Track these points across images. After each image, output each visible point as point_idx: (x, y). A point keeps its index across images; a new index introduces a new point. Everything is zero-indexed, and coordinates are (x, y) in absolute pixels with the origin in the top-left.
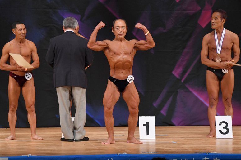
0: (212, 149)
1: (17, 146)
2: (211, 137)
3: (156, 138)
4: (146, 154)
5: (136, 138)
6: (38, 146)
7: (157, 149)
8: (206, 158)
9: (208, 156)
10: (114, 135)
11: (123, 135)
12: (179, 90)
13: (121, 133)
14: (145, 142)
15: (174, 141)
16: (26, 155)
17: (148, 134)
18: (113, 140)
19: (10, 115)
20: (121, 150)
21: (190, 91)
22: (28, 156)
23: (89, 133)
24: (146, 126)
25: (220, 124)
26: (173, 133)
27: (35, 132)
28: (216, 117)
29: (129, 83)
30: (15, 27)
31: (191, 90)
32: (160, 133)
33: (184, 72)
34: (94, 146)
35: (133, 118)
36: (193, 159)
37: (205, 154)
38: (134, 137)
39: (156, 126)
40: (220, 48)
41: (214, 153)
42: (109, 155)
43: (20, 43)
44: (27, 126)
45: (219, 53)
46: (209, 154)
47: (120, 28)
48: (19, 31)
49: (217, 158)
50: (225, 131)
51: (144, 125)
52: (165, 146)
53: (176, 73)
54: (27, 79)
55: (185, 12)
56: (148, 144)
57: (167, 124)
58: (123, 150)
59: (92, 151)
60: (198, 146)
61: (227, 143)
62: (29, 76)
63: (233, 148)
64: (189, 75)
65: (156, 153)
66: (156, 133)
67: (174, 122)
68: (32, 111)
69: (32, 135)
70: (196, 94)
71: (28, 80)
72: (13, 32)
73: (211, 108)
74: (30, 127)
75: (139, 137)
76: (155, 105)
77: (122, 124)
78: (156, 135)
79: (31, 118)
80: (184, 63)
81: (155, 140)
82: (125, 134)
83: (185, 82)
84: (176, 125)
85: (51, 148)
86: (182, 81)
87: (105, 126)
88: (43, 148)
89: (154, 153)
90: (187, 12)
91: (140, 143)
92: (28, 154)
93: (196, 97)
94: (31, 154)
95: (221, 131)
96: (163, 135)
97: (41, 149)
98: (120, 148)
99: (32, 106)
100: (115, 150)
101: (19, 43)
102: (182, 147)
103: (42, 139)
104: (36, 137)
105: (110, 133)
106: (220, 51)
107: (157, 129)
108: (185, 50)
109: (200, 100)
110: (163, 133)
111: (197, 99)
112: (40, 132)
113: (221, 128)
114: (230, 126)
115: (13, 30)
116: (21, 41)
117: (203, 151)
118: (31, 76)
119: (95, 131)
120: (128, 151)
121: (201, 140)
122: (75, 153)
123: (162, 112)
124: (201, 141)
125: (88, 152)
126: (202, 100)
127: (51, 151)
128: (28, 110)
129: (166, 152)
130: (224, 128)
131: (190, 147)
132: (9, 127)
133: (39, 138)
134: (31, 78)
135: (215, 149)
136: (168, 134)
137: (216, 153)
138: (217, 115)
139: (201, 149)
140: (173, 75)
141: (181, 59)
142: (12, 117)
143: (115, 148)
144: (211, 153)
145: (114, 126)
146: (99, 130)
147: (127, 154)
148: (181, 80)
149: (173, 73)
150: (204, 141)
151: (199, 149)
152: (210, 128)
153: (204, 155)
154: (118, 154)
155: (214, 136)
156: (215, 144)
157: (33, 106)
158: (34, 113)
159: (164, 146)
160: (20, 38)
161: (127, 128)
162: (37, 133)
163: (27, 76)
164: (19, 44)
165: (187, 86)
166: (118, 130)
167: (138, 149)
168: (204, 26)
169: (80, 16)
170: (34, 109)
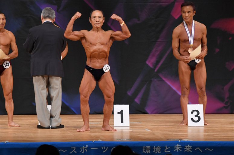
0: (184, 137)
2: (183, 124)
3: (130, 125)
4: (120, 141)
5: (110, 125)
6: (15, 133)
7: (131, 137)
8: (178, 145)
9: (180, 143)
10: (89, 122)
11: (98, 122)
12: (152, 79)
13: (96, 121)
14: (119, 130)
15: (147, 128)
16: (3, 142)
17: (122, 121)
18: (89, 127)
20: (96, 137)
21: (163, 80)
22: (5, 142)
23: (65, 120)
24: (120, 114)
25: (192, 113)
26: (146, 121)
27: (12, 120)
28: (188, 105)
29: (105, 72)
31: (164, 79)
32: (134, 121)
33: (158, 62)
34: (69, 133)
35: (108, 106)
36: (166, 146)
37: (177, 141)
38: (108, 124)
39: (130, 114)
40: (192, 39)
41: (186, 140)
42: (84, 142)
44: (5, 113)
45: (192, 44)
46: (181, 142)
47: (97, 18)
49: (188, 145)
50: (196, 119)
51: (118, 113)
53: (150, 62)
54: (5, 67)
55: (158, 4)
56: (122, 131)
57: (141, 112)
58: (98, 137)
59: (68, 138)
60: (171, 133)
61: (199, 131)
62: (8, 64)
63: (205, 135)
64: (162, 64)
65: (130, 140)
66: (130, 121)
67: (147, 110)
68: (10, 99)
69: (9, 122)
70: (169, 83)
71: (7, 68)
73: (184, 97)
74: (7, 115)
75: (114, 124)
76: (129, 93)
77: (97, 112)
78: (130, 123)
79: (9, 105)
80: (157, 53)
81: (129, 128)
82: (100, 122)
83: (159, 71)
84: (150, 113)
85: (28, 135)
86: (156, 71)
87: (81, 114)
88: (20, 135)
89: (128, 140)
90: (161, 4)
91: (115, 130)
92: (5, 141)
93: (169, 86)
94: (8, 141)
95: (192, 119)
96: (136, 122)
97: (18, 136)
98: (95, 135)
99: (9, 94)
100: (90, 137)
102: (155, 135)
103: (19, 126)
104: (13, 124)
105: (86, 121)
106: (192, 42)
107: (132, 117)
108: (159, 40)
109: (173, 89)
110: (137, 121)
112: (17, 119)
113: (193, 116)
114: (201, 115)
117: (176, 139)
118: (9, 64)
119: (71, 119)
120: (103, 138)
121: (173, 127)
122: (51, 140)
123: (136, 100)
124: (174, 129)
125: (64, 139)
126: (174, 88)
127: (28, 138)
128: (6, 97)
129: (140, 139)
130: (196, 116)
131: (163, 135)
133: (16, 126)
134: (9, 66)
135: (187, 136)
136: (141, 122)
137: (188, 140)
138: (189, 104)
139: (174, 137)
140: (147, 65)
141: (154, 50)
143: (90, 135)
144: (183, 140)
145: (89, 114)
146: (75, 118)
147: (101, 141)
148: (154, 69)
149: (147, 63)
150: (176, 128)
151: (172, 137)
152: (183, 117)
153: (176, 143)
154: (93, 141)
155: (187, 124)
156: (186, 131)
157: (11, 94)
158: (11, 101)
159: (138, 133)
161: (102, 116)
162: (14, 121)
163: (5, 65)
165: (160, 75)
166: (93, 117)
167: (113, 136)
168: (177, 17)
169: (56, 7)
170: (12, 97)
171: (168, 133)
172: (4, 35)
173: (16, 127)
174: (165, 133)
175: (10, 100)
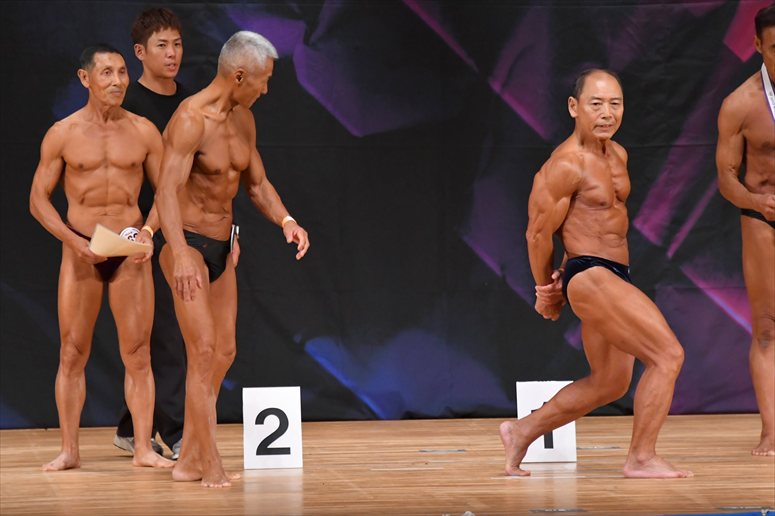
1: (88, 490)
3: (578, 458)
7: (581, 500)
11: (461, 448)
12: (657, 287)
13: (453, 442)
14: (539, 474)
17: (549, 444)
19: (61, 381)
20: (455, 503)
21: (698, 291)
30: (88, 60)
31: (701, 285)
32: (591, 442)
33: (677, 222)
34: (357, 488)
43: (106, 120)
47: (606, 104)
48: (103, 77)
52: (610, 487)
53: (648, 224)
55: (678, 8)
56: (549, 480)
58: (460, 503)
59: (352, 508)
60: (730, 485)
64: (693, 231)
65: (581, 510)
66: (578, 441)
68: (141, 367)
69: (137, 450)
70: (719, 300)
72: (82, 79)
73: (764, 350)
76: (574, 340)
77: (457, 409)
78: (578, 449)
79: (137, 390)
80: (675, 190)
81: (573, 467)
82: (469, 445)
83: (679, 257)
86: (670, 254)
89: (573, 511)
90: (686, 7)
93: (720, 310)
96: (601, 446)
97: (169, 502)
98: (450, 495)
99: (140, 346)
100: (434, 503)
101: (102, 121)
102: (669, 492)
104: (150, 458)
107: (583, 427)
108: (679, 142)
109: (733, 321)
110: (605, 442)
111: (724, 318)
115: (82, 72)
116: (108, 113)
117: (748, 505)
119: (360, 436)
120: (480, 506)
121: (739, 463)
124: (742, 468)
125: (336, 509)
126: (740, 319)
127: (206, 507)
128: (127, 360)
129: (615, 507)
131: (700, 491)
132: (57, 425)
133: (163, 463)
136: (619, 445)
139: (740, 498)
140: (638, 233)
141: (663, 177)
142: (69, 388)
143: (433, 497)
146: (374, 432)
148: (664, 250)
149: (638, 225)
150: (750, 467)
151: (734, 498)
157: (146, 348)
158: (147, 374)
160: (105, 104)
164: (100, 126)
165: (687, 270)
166: (442, 430)
168: (745, 57)
169: (302, 25)
170: (148, 358)
171: (719, 485)
172: (121, 129)
173: (163, 467)
174: (709, 485)
175: (141, 369)
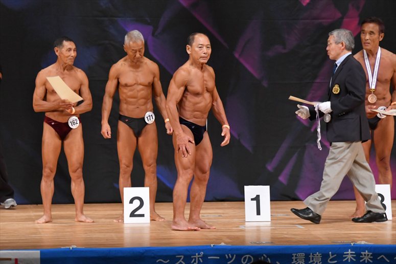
0: (359, 238)
1: (55, 232)
3: (271, 220)
4: (255, 245)
6: (86, 233)
7: (272, 238)
8: (350, 252)
9: (353, 248)
11: (219, 215)
12: (307, 144)
13: (217, 212)
15: (299, 224)
16: (67, 247)
17: (258, 213)
20: (217, 239)
22: (71, 248)
24: (255, 201)
27: (82, 211)
31: (326, 144)
32: (277, 213)
36: (330, 253)
37: (348, 245)
39: (271, 200)
40: (375, 80)
41: (362, 242)
42: (197, 246)
43: (64, 69)
44: (70, 200)
45: (373, 87)
46: (355, 246)
47: (204, 47)
48: (67, 52)
49: (367, 251)
51: (252, 199)
52: (286, 232)
54: (71, 127)
55: (316, 22)
56: (258, 229)
57: (289, 197)
58: (219, 239)
60: (338, 232)
61: (383, 228)
62: (76, 122)
63: (393, 235)
65: (272, 243)
66: (271, 212)
67: (299, 194)
68: (78, 178)
69: (76, 214)
71: (74, 128)
75: (245, 218)
76: (270, 167)
77: (218, 198)
78: (271, 215)
79: (76, 188)
81: (269, 223)
82: (223, 214)
86: (313, 130)
88: (95, 236)
89: (268, 243)
90: (321, 21)
92: (70, 246)
94: (76, 245)
96: (281, 214)
97: (90, 238)
98: (215, 235)
99: (77, 169)
100: (207, 239)
101: (62, 71)
102: (312, 234)
103: (93, 222)
104: (83, 218)
106: (375, 84)
107: (274, 206)
108: (318, 80)
110: (283, 212)
112: (90, 211)
115: (56, 49)
116: (66, 67)
117: (346, 241)
118: (78, 122)
120: (228, 240)
123: (281, 178)
127: (107, 240)
128: (72, 175)
129: (287, 242)
131: (324, 235)
133: (87, 221)
134: (78, 125)
136: (290, 214)
137: (366, 243)
139: (342, 238)
140: (299, 120)
141: (310, 96)
142: (47, 187)
143: (207, 236)
144: (358, 243)
147: (225, 245)
148: (310, 128)
150: (346, 224)
151: (339, 238)
152: (356, 204)
153: (347, 247)
154: (212, 245)
157: (80, 170)
158: (81, 181)
159: (284, 232)
163: (71, 122)
166: (211, 207)
169: (151, 28)
171: (333, 232)
174: (328, 232)
